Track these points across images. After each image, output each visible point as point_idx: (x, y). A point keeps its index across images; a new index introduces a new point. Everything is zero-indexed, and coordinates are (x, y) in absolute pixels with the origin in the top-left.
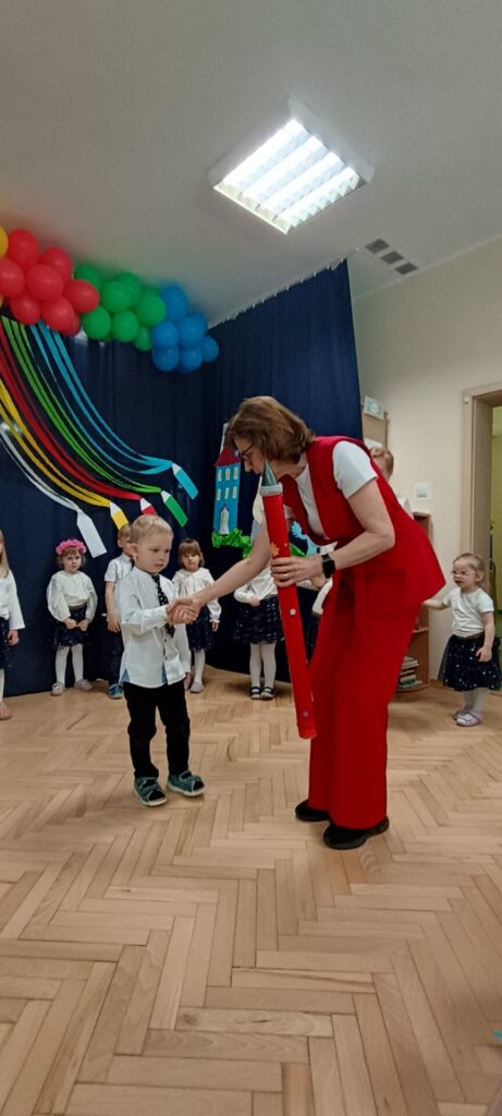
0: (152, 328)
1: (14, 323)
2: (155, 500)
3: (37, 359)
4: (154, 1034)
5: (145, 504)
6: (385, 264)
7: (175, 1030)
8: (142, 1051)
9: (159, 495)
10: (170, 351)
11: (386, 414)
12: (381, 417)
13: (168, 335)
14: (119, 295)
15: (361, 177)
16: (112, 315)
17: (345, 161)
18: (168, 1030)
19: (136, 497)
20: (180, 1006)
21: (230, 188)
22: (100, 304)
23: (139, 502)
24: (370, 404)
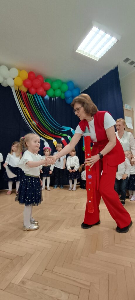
0: (65, 92)
1: (30, 94)
2: (66, 138)
3: (35, 103)
4: (11, 285)
5: (63, 139)
6: (130, 65)
7: (18, 285)
8: (5, 289)
9: (67, 136)
10: (70, 98)
11: (132, 109)
12: (131, 110)
13: (69, 94)
14: (55, 85)
15: (118, 40)
16: (54, 90)
17: (112, 36)
18: (16, 285)
19: (60, 137)
20: (23, 278)
21: (81, 50)
22: (51, 88)
23: (61, 138)
24: (127, 106)
